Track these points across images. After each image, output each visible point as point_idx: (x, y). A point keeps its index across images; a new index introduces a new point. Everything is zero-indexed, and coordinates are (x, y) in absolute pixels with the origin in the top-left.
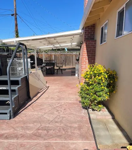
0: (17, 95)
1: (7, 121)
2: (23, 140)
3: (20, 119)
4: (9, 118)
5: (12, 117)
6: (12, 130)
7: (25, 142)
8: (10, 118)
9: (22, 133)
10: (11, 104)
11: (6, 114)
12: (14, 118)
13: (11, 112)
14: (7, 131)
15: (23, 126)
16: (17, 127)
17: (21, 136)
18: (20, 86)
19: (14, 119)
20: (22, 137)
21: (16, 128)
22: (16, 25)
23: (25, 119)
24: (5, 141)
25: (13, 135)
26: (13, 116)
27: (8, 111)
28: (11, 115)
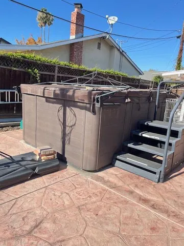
0: (172, 152)
1: (154, 183)
2: (177, 222)
3: (172, 188)
4: (157, 180)
5: (161, 180)
6: (161, 200)
7: (179, 226)
8: (159, 181)
9: (175, 210)
10: (163, 162)
11: (155, 173)
12: (163, 182)
13: (162, 173)
14: (155, 199)
15: (176, 199)
16: (168, 198)
17: (173, 214)
18: (178, 139)
19: (162, 184)
20: (175, 216)
21: (167, 200)
22: (181, 50)
23: (180, 191)
24: (151, 211)
25: (162, 207)
26: (163, 179)
27: (157, 171)
28: (161, 177)
